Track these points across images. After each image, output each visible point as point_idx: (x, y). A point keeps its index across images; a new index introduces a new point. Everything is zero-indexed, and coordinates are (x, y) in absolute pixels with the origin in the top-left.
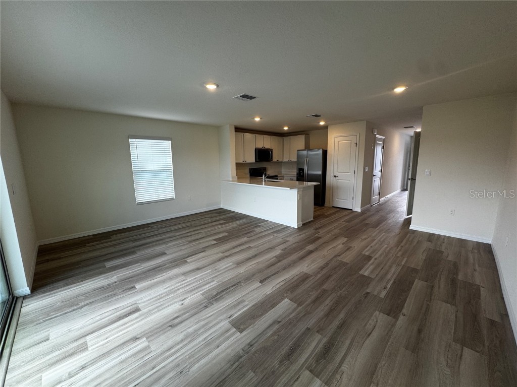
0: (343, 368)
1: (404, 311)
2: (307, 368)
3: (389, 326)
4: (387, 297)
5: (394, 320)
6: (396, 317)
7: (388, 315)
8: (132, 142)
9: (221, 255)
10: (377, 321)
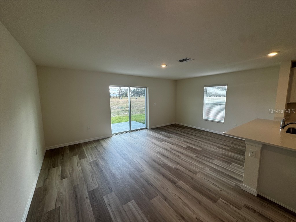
0: (90, 166)
1: (88, 200)
2: (96, 160)
3: (88, 186)
4: (103, 199)
5: (89, 191)
6: (89, 192)
7: (93, 190)
8: (205, 88)
9: (169, 149)
10: (94, 183)
